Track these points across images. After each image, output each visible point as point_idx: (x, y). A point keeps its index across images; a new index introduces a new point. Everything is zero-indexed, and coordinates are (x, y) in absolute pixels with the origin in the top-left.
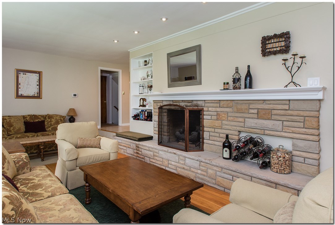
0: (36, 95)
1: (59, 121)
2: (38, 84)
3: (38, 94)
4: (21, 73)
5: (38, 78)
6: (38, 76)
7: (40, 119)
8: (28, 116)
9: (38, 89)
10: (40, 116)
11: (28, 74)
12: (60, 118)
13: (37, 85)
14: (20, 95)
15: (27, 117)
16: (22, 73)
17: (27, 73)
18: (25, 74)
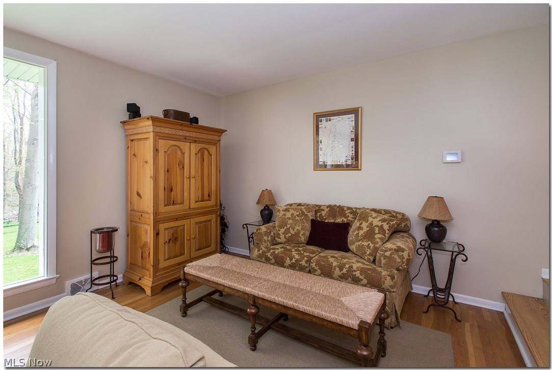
0: (349, 162)
1: (377, 232)
2: (353, 136)
3: (352, 159)
4: (323, 119)
5: (353, 124)
6: (354, 119)
7: (345, 218)
8: (325, 208)
9: (352, 148)
10: (349, 211)
11: (334, 119)
12: (380, 224)
13: (352, 140)
14: (322, 163)
15: (323, 210)
16: (325, 118)
17: (332, 118)
18: (330, 120)
